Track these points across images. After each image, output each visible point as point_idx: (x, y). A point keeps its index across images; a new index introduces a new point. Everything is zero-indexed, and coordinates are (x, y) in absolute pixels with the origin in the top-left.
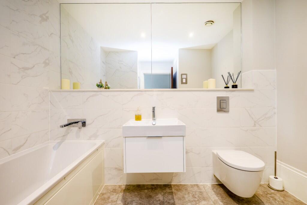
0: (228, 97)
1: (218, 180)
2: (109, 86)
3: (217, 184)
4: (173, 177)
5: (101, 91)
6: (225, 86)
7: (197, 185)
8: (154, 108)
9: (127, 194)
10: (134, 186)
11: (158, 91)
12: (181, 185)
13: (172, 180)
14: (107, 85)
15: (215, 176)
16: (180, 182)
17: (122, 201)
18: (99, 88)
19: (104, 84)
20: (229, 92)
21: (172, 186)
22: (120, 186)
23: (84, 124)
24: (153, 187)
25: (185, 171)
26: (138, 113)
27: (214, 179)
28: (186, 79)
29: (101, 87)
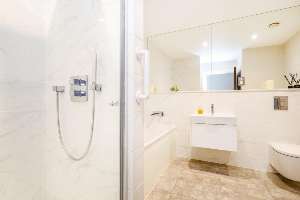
0: (287, 97)
1: (274, 169)
2: (178, 88)
3: (274, 172)
4: (229, 160)
5: (174, 93)
6: (289, 85)
7: (252, 169)
8: (213, 105)
9: (192, 163)
10: (196, 160)
11: (217, 92)
12: (236, 167)
13: (228, 161)
14: (177, 88)
15: (271, 165)
16: (235, 165)
17: (188, 166)
18: (172, 91)
19: (175, 88)
20: (288, 92)
21: (228, 166)
22: (186, 159)
23: (163, 115)
24: (212, 164)
25: (236, 151)
26: (200, 109)
27: (271, 167)
28: (244, 81)
29: (173, 90)
